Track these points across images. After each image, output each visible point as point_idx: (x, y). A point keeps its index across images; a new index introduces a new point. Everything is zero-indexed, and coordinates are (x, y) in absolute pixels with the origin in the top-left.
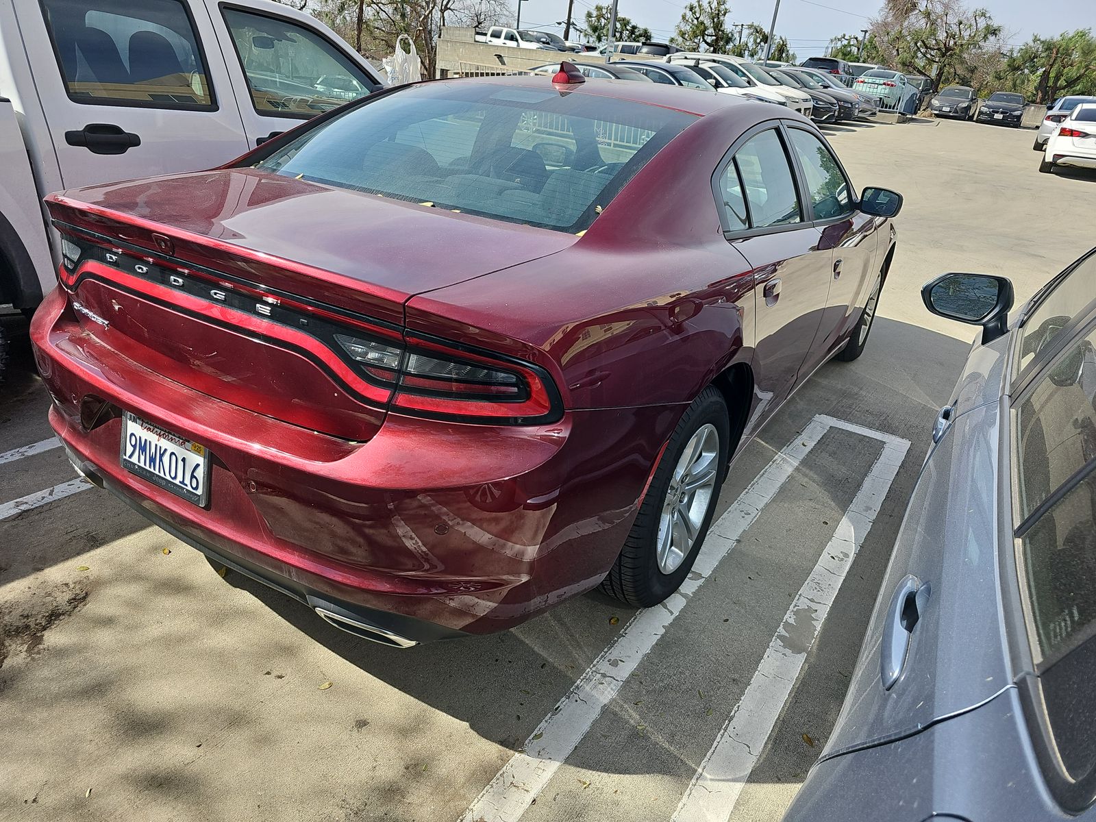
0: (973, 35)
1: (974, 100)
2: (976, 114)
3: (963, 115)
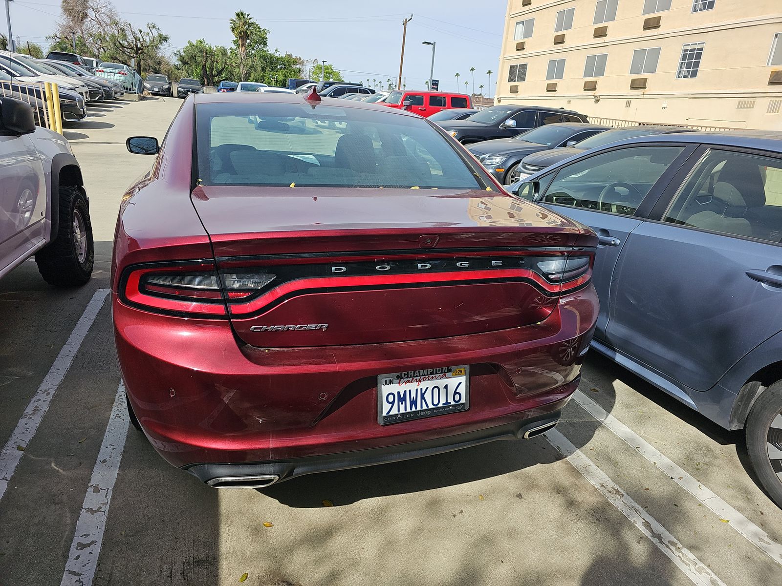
0: (152, 40)
1: (170, 83)
2: (175, 93)
3: (168, 93)
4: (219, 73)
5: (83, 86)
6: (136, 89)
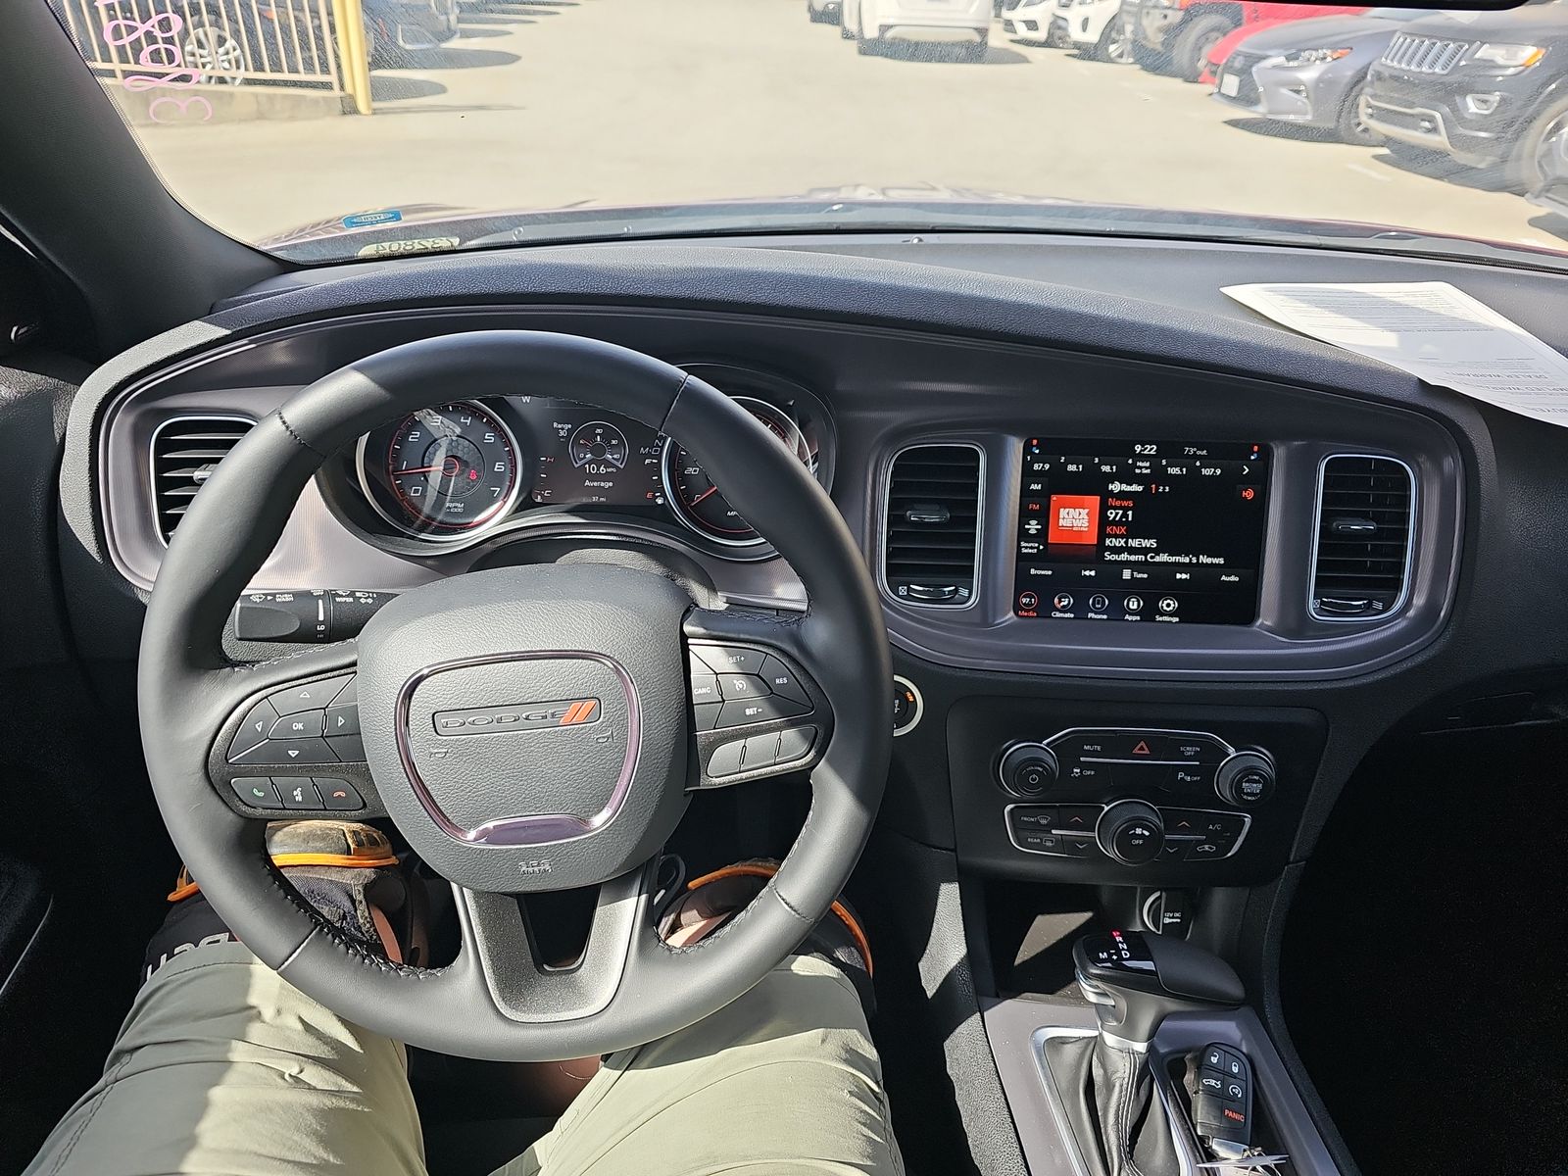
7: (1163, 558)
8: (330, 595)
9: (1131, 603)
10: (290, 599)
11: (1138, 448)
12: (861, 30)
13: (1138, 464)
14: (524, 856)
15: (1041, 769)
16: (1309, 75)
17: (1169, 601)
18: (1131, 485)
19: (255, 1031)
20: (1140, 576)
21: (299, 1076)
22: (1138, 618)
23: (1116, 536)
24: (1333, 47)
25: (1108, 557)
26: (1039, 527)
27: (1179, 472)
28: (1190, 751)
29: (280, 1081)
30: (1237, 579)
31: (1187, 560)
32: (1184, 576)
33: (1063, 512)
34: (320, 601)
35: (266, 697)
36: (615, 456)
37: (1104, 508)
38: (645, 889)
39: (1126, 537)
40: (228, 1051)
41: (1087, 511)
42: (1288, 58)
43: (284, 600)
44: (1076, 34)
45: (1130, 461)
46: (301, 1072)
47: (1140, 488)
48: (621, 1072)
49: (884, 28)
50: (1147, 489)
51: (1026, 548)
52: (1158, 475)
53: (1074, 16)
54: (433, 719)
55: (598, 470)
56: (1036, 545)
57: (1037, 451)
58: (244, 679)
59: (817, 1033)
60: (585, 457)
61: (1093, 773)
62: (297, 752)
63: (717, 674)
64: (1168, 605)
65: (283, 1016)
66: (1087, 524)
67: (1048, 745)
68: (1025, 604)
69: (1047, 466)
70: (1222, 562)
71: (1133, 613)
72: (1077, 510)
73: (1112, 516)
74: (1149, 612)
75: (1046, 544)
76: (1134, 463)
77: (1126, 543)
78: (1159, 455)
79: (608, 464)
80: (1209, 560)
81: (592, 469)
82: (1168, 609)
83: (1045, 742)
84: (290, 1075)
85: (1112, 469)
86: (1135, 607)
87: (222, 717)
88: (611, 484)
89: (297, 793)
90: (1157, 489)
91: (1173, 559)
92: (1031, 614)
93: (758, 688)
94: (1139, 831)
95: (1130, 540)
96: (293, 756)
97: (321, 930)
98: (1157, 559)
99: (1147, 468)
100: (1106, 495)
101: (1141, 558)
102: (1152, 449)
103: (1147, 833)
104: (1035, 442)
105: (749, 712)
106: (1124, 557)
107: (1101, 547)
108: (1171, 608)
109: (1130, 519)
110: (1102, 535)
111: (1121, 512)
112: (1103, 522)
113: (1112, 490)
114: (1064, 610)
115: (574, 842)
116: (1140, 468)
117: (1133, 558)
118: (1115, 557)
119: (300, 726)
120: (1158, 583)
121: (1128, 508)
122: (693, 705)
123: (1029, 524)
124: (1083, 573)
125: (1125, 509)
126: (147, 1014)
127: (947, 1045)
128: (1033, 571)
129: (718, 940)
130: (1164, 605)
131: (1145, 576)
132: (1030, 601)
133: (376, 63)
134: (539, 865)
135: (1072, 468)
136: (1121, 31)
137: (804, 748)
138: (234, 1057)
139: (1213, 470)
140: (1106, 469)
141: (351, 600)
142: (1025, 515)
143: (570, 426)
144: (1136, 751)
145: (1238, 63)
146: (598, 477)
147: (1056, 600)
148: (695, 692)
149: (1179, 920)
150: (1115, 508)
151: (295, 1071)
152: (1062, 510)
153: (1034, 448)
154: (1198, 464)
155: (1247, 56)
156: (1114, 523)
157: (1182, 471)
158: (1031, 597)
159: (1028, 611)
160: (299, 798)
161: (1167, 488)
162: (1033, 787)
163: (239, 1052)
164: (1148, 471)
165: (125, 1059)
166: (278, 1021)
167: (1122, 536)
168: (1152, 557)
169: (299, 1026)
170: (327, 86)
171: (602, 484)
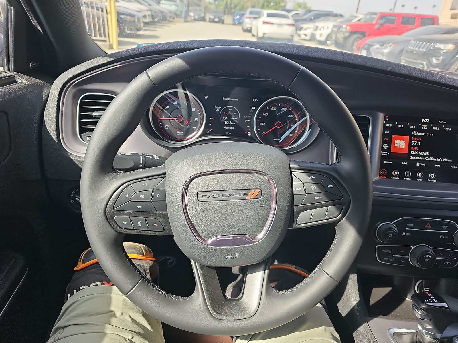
1: (205, 13)
2: (207, 19)
3: (203, 19)
4: (236, 6)
5: (147, 10)
6: (183, 15)
7: (431, 159)
8: (144, 156)
9: (419, 174)
10: (131, 155)
11: (423, 120)
12: (257, 35)
13: (423, 126)
14: (228, 251)
15: (393, 232)
16: (386, 51)
17: (432, 174)
18: (420, 133)
19: (114, 321)
20: (423, 165)
21: (131, 340)
22: (422, 180)
23: (415, 151)
24: (394, 43)
25: (412, 158)
26: (388, 146)
27: (437, 129)
28: (445, 227)
29: (124, 341)
30: (456, 167)
31: (439, 160)
32: (438, 166)
33: (396, 142)
34: (141, 157)
35: (130, 185)
36: (235, 119)
37: (411, 140)
38: (267, 268)
39: (418, 151)
40: (105, 328)
41: (404, 141)
42: (381, 46)
43: (128, 155)
44: (318, 38)
45: (420, 125)
46: (132, 338)
47: (423, 134)
48: (248, 341)
49: (264, 34)
50: (426, 135)
51: (383, 153)
52: (430, 130)
53: (318, 33)
54: (197, 195)
55: (229, 123)
56: (387, 153)
57: (388, 120)
58: (122, 177)
59: (323, 328)
60: (225, 119)
61: (410, 234)
62: (141, 207)
63: (304, 183)
64: (432, 176)
65: (123, 315)
66: (404, 146)
67: (393, 223)
68: (382, 174)
69: (391, 125)
70: (451, 161)
71: (420, 178)
72: (401, 141)
73: (413, 144)
74: (426, 178)
75: (390, 153)
76: (421, 125)
77: (418, 153)
78: (430, 122)
79: (233, 121)
80: (447, 160)
81: (227, 123)
82: (432, 177)
83: (393, 222)
84: (129, 339)
85: (413, 127)
86: (421, 176)
87: (113, 191)
88: (233, 128)
89: (139, 223)
90: (429, 135)
91: (434, 159)
92: (384, 177)
93: (320, 188)
94: (427, 256)
95: (419, 152)
96: (139, 208)
97: (143, 279)
98: (429, 159)
99: (426, 127)
100: (411, 136)
101: (423, 159)
102: (427, 121)
103: (430, 257)
104: (387, 117)
105: (316, 198)
106: (417, 158)
107: (409, 154)
108: (433, 177)
109: (419, 145)
110: (410, 150)
111: (416, 142)
112: (410, 145)
113: (413, 135)
114: (396, 176)
115: (249, 246)
116: (423, 127)
117: (420, 159)
118: (414, 158)
119: (143, 196)
120: (429, 168)
121: (419, 141)
122: (293, 195)
123: (384, 145)
124: (403, 163)
125: (418, 141)
126: (69, 313)
127: (354, 334)
128: (385, 162)
129: (298, 289)
130: (431, 176)
131: (424, 165)
132: (384, 172)
133: (119, 36)
134: (234, 255)
135: (400, 126)
136: (332, 38)
137: (338, 213)
138: (107, 331)
139: (448, 129)
140: (411, 127)
141: (152, 157)
142: (383, 142)
143: (221, 107)
144: (426, 227)
145: (366, 47)
146: (229, 126)
147: (393, 173)
148: (294, 190)
149: (429, 290)
150: (414, 141)
151: (130, 337)
152: (396, 141)
153: (387, 119)
154: (443, 126)
155: (368, 45)
156: (414, 146)
157: (438, 129)
158: (384, 171)
159: (383, 176)
160: (140, 225)
161: (433, 134)
162: (389, 238)
163: (109, 329)
164: (426, 128)
165: (61, 331)
166: (122, 317)
167: (416, 151)
168: (427, 159)
169: (130, 320)
170: (105, 41)
171: (230, 128)
